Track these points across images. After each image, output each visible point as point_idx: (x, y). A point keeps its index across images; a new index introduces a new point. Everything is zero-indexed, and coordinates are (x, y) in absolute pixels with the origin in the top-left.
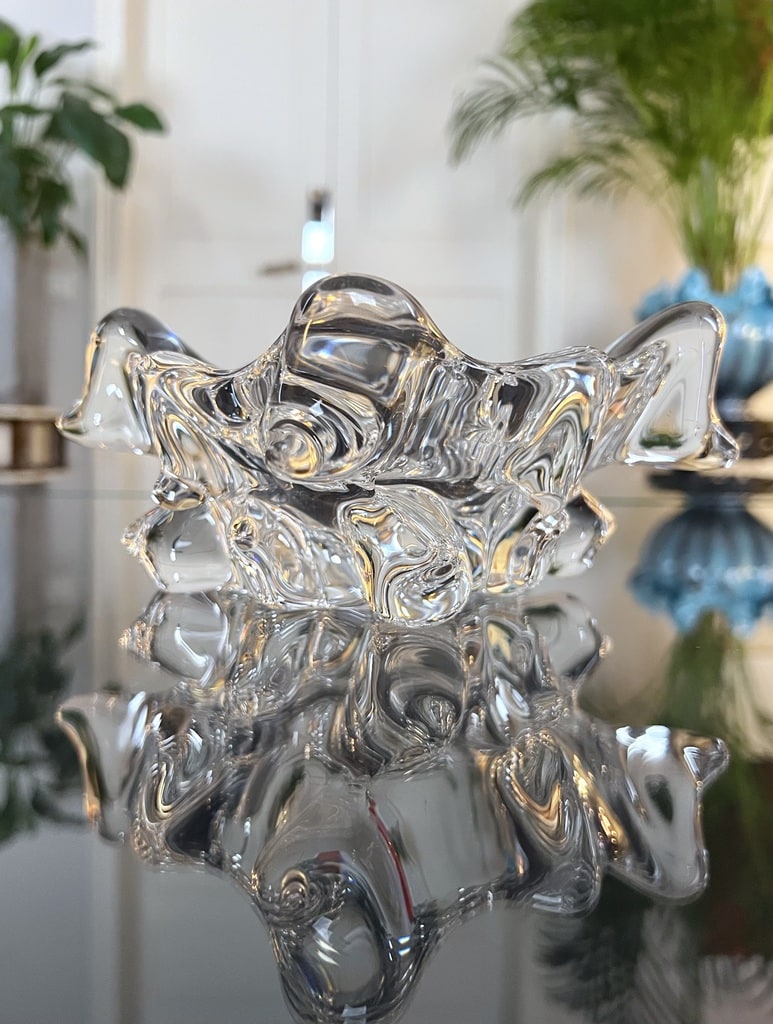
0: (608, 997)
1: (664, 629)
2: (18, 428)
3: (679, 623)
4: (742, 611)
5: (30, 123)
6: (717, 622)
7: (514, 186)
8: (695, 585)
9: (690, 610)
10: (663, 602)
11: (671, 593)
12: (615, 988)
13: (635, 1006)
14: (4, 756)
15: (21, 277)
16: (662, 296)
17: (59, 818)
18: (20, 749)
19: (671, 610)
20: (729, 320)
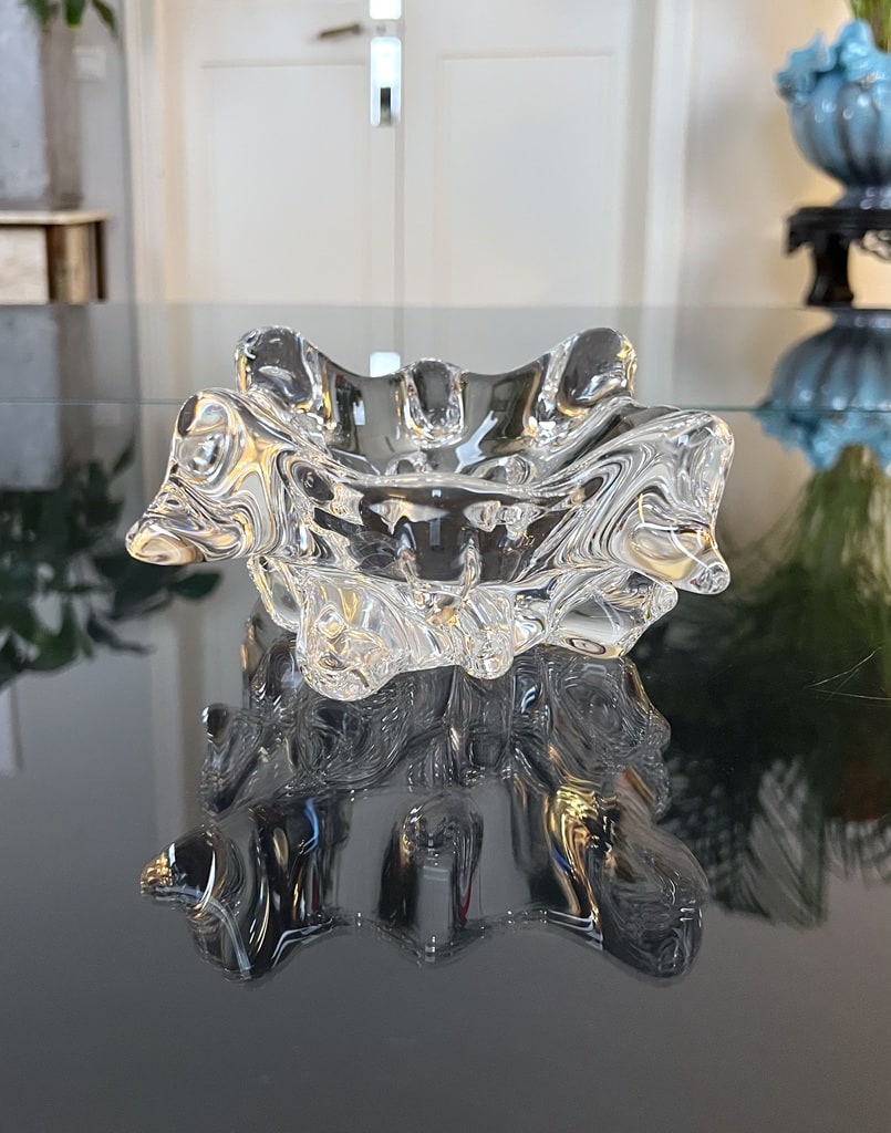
0: (716, 859)
1: (797, 465)
2: (53, 236)
3: (818, 460)
6: (866, 458)
8: (837, 416)
9: (828, 446)
10: (799, 433)
11: (808, 424)
12: (724, 851)
13: (746, 870)
14: (57, 584)
15: (44, 59)
16: (812, 53)
17: (117, 646)
18: (72, 578)
19: (808, 445)
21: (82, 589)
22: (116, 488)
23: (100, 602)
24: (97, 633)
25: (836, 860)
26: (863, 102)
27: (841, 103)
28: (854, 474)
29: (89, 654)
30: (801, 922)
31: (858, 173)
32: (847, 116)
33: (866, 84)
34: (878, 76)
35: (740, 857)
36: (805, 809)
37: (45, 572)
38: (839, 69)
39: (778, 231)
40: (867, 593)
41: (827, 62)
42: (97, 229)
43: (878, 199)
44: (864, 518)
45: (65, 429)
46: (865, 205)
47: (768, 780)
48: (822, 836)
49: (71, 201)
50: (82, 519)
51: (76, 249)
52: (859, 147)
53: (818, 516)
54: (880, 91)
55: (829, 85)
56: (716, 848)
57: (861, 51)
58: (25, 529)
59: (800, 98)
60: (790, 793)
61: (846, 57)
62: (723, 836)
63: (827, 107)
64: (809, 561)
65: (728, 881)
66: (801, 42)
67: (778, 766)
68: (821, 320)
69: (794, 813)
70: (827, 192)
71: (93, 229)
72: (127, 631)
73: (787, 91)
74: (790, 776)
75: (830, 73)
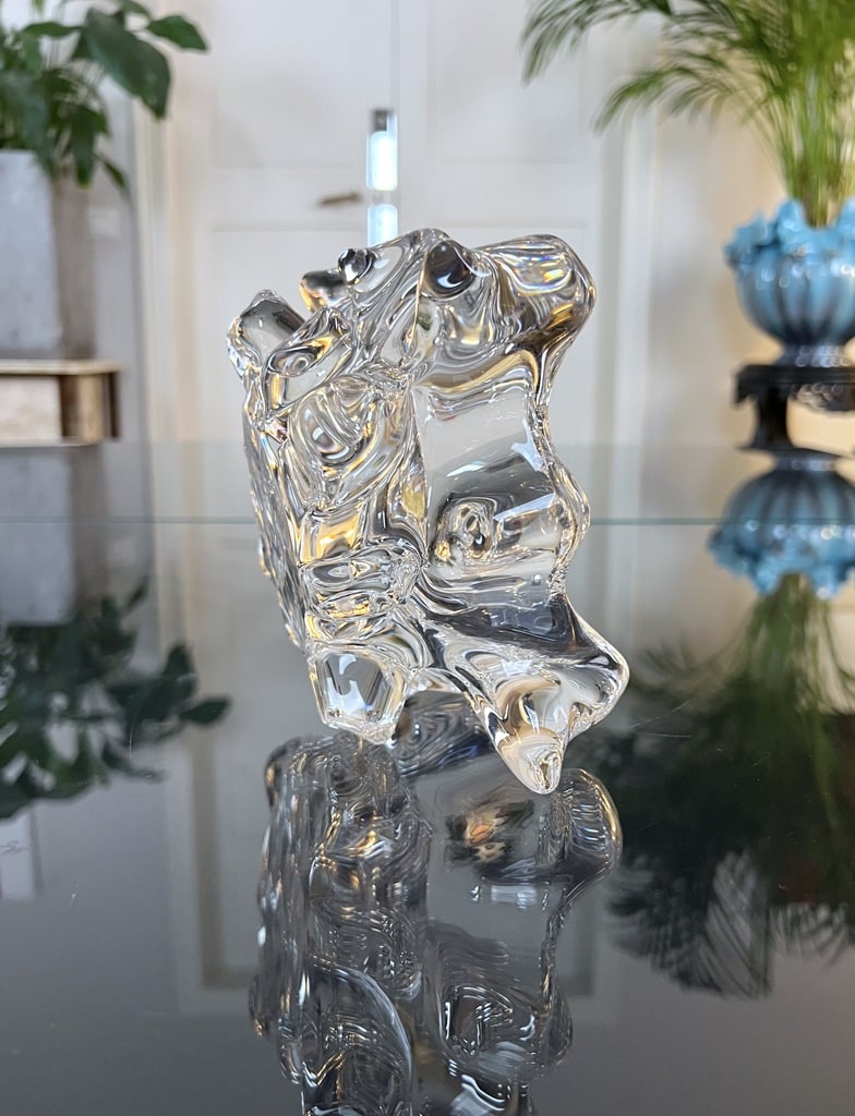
0: (677, 943)
1: (743, 591)
2: (65, 383)
3: (762, 586)
4: (828, 574)
5: (56, 42)
6: (802, 583)
7: (596, 105)
8: (777, 546)
9: (770, 573)
10: (745, 564)
11: (750, 554)
12: (684, 935)
13: (703, 951)
14: (71, 713)
15: (57, 217)
16: (755, 229)
17: (131, 773)
18: (86, 706)
19: (753, 573)
20: (827, 257)
21: (96, 718)
22: (128, 623)
23: (113, 730)
24: (111, 760)
25: (780, 939)
26: (796, 272)
27: (778, 273)
28: (792, 597)
29: (104, 781)
31: (797, 335)
32: (784, 285)
33: (799, 257)
34: (808, 249)
35: (698, 939)
36: (754, 896)
37: (59, 701)
38: (776, 243)
39: (727, 386)
40: (803, 702)
41: (766, 236)
42: (110, 381)
43: (811, 357)
44: (801, 636)
45: (79, 568)
46: (800, 362)
47: (722, 872)
48: (768, 919)
49: (84, 351)
50: (95, 650)
51: (89, 399)
52: (794, 312)
53: (763, 634)
54: (809, 263)
55: (768, 257)
56: (676, 932)
57: (794, 227)
58: (42, 657)
59: (744, 267)
60: (740, 884)
61: (782, 233)
62: (682, 922)
63: (766, 276)
64: (756, 674)
65: (687, 960)
66: (745, 218)
67: (730, 858)
68: (763, 463)
69: (744, 898)
70: (768, 351)
71: (107, 380)
72: (141, 757)
73: (734, 259)
74: (741, 865)
75: (770, 246)
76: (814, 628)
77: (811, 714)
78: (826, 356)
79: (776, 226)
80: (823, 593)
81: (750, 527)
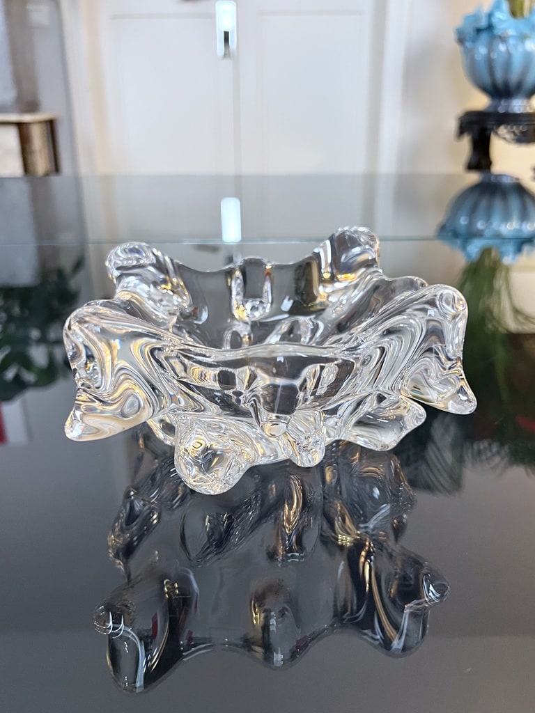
1: (458, 259)
2: (22, 127)
3: (469, 256)
4: (510, 248)
6: (493, 254)
9: (475, 248)
10: (459, 243)
11: (464, 237)
12: (412, 459)
13: (424, 469)
15: (8, 14)
16: (476, 17)
19: (464, 247)
20: (523, 38)
21: (59, 342)
22: (74, 283)
26: (502, 48)
27: (490, 48)
28: (487, 262)
30: (449, 492)
31: (500, 91)
32: (494, 56)
33: (504, 37)
34: (511, 32)
35: (421, 462)
37: (35, 334)
38: (490, 27)
39: (452, 125)
40: (490, 326)
41: (483, 23)
42: (51, 125)
43: (508, 106)
44: (491, 287)
45: (41, 250)
46: (501, 110)
47: (436, 424)
48: (462, 450)
49: (32, 107)
50: (55, 303)
51: (38, 138)
52: (499, 75)
54: (511, 42)
55: (484, 37)
57: (502, 17)
58: (22, 308)
59: (468, 44)
60: (447, 430)
61: (494, 20)
63: (482, 50)
66: (470, 10)
68: (474, 177)
69: (449, 438)
70: (481, 102)
71: (49, 124)
73: (461, 40)
75: (485, 30)
76: (499, 283)
77: (494, 334)
78: (518, 105)
79: (490, 15)
80: (507, 260)
81: (463, 221)
